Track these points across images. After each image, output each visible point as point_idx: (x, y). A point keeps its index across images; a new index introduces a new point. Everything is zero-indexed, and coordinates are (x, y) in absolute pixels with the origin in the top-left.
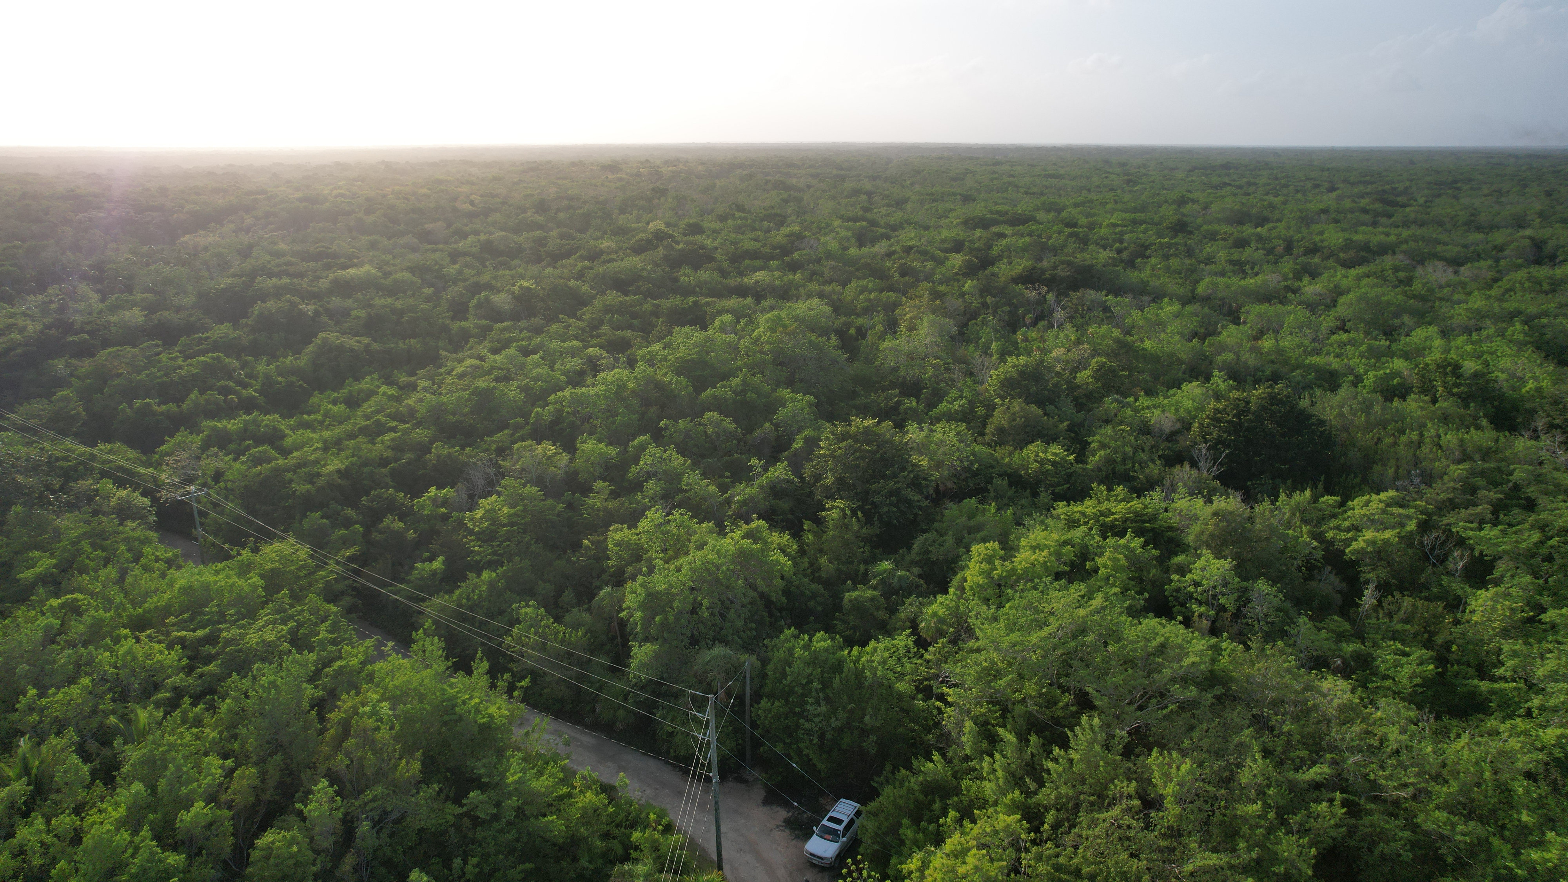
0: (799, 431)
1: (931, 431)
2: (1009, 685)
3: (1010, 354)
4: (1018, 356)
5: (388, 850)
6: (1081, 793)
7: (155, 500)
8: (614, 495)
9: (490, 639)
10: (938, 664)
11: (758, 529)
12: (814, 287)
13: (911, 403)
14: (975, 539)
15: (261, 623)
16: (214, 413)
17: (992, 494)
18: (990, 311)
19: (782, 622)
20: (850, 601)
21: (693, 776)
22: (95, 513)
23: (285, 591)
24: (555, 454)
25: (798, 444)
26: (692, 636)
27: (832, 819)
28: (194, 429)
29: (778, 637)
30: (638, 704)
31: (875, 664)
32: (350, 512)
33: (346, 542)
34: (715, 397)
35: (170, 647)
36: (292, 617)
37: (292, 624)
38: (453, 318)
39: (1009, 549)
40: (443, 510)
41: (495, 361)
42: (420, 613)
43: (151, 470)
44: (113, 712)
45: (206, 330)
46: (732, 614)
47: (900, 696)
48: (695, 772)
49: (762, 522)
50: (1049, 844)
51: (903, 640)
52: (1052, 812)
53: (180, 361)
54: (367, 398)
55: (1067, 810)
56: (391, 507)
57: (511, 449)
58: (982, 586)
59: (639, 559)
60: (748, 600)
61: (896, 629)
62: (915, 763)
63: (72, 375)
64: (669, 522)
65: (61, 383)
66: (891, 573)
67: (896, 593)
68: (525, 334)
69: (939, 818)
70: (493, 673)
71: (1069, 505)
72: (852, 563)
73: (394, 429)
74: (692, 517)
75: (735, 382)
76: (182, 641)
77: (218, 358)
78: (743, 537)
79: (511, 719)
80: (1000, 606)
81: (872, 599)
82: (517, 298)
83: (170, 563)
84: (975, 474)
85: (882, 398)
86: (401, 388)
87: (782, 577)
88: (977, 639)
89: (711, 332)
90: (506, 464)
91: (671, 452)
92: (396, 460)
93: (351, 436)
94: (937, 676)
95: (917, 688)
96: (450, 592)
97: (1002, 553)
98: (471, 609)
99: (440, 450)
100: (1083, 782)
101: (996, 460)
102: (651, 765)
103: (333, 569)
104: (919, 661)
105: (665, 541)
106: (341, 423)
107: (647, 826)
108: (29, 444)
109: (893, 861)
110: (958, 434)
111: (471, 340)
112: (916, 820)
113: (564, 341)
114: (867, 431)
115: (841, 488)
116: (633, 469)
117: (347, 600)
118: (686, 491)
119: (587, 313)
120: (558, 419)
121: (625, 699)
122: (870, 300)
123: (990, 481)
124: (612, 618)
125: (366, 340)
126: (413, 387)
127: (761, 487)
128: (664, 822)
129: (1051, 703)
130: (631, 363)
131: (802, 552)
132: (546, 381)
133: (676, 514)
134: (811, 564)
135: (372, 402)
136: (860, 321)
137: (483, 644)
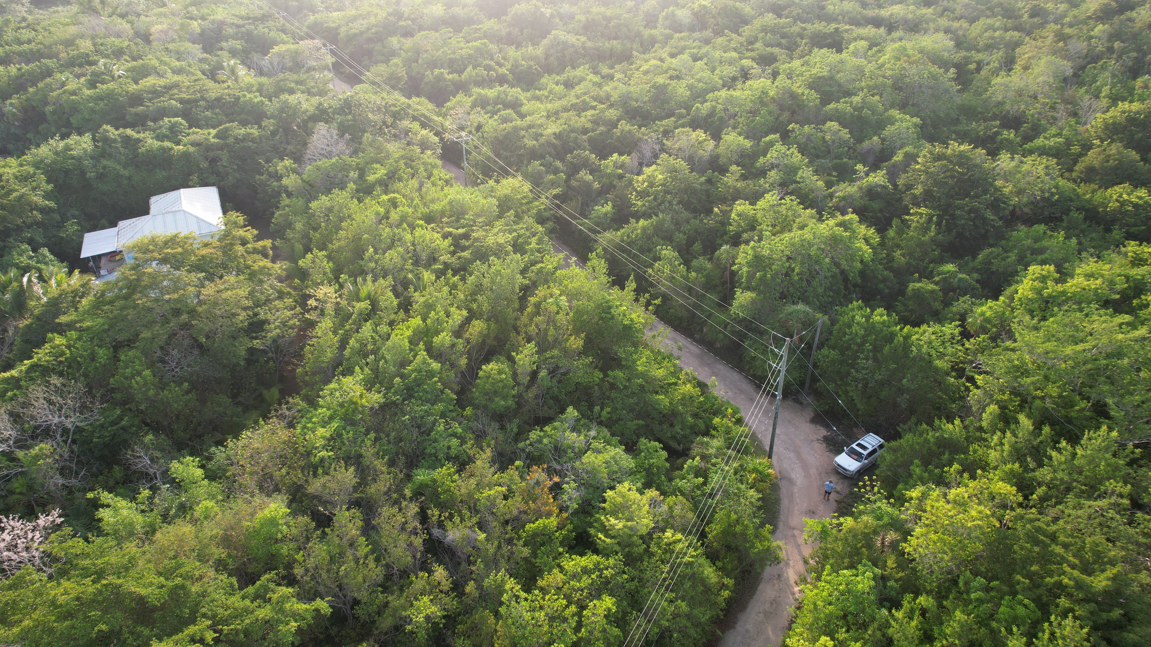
0: (901, 147)
1: (1022, 162)
2: (1033, 383)
3: (1123, 99)
4: (1131, 102)
5: (556, 390)
6: (1075, 480)
7: (442, 139)
8: (744, 177)
9: (639, 268)
10: (975, 354)
11: (850, 221)
12: (943, 22)
13: (1009, 135)
14: (1035, 260)
15: (495, 230)
16: (480, 83)
17: (1065, 224)
18: (1114, 56)
19: (854, 296)
20: (913, 290)
21: (764, 391)
22: (409, 144)
23: (512, 212)
24: (705, 140)
25: (898, 157)
26: (782, 293)
27: (859, 445)
28: (467, 92)
29: (847, 306)
30: (733, 332)
31: (921, 343)
32: (558, 164)
33: (553, 184)
34: (837, 110)
35: (445, 237)
36: (515, 230)
37: (515, 234)
38: (645, 27)
39: (1063, 275)
40: (620, 171)
41: (671, 63)
42: (596, 241)
43: (440, 118)
44: (412, 271)
45: (480, 22)
46: (815, 283)
47: (937, 370)
48: (765, 389)
49: (855, 217)
50: (1033, 510)
51: (951, 329)
52: (1044, 488)
53: (462, 45)
54: (579, 83)
55: (1058, 490)
56: (585, 164)
57: (673, 132)
58: (1030, 300)
59: (753, 228)
60: (829, 274)
61: (946, 319)
62: (937, 422)
63: (401, 49)
64: (781, 204)
65: (393, 53)
66: (953, 274)
67: (954, 290)
68: (697, 43)
69: (945, 466)
70: (639, 291)
71: (1140, 245)
72: (922, 260)
73: (594, 108)
74: (799, 203)
75: (856, 99)
76: (450, 234)
77: (485, 44)
78: (837, 225)
79: (644, 325)
80: (1044, 319)
81: (932, 292)
82: (695, 14)
83: (447, 182)
84: (1053, 204)
85: (982, 127)
86: (603, 77)
87: (862, 262)
88: (1015, 341)
89: (844, 55)
90: (668, 143)
91: (794, 150)
92: (593, 130)
93: (566, 110)
94: (972, 362)
95: (952, 367)
96: (617, 230)
97: (1057, 276)
98: (629, 244)
99: (624, 126)
100: (1080, 473)
101: (1078, 195)
102: (735, 376)
103: (543, 202)
104: (960, 348)
105: (776, 219)
106: (560, 99)
107: (725, 416)
108: (376, 93)
109: (900, 486)
110: (1047, 167)
111: (657, 45)
112: (926, 463)
113: (725, 52)
114: (961, 155)
115: (928, 198)
116: (761, 160)
117: (550, 224)
118: (799, 183)
119: (747, 31)
120: (712, 113)
121: (725, 327)
122: (993, 38)
123: (1067, 211)
124: (726, 268)
125: (583, 39)
126: (611, 77)
127: (860, 188)
128: (737, 416)
129: (1070, 404)
130: (775, 75)
131: (882, 244)
132: (706, 83)
133: (787, 199)
134: (888, 255)
135: (582, 86)
136: (980, 56)
137: (634, 270)
